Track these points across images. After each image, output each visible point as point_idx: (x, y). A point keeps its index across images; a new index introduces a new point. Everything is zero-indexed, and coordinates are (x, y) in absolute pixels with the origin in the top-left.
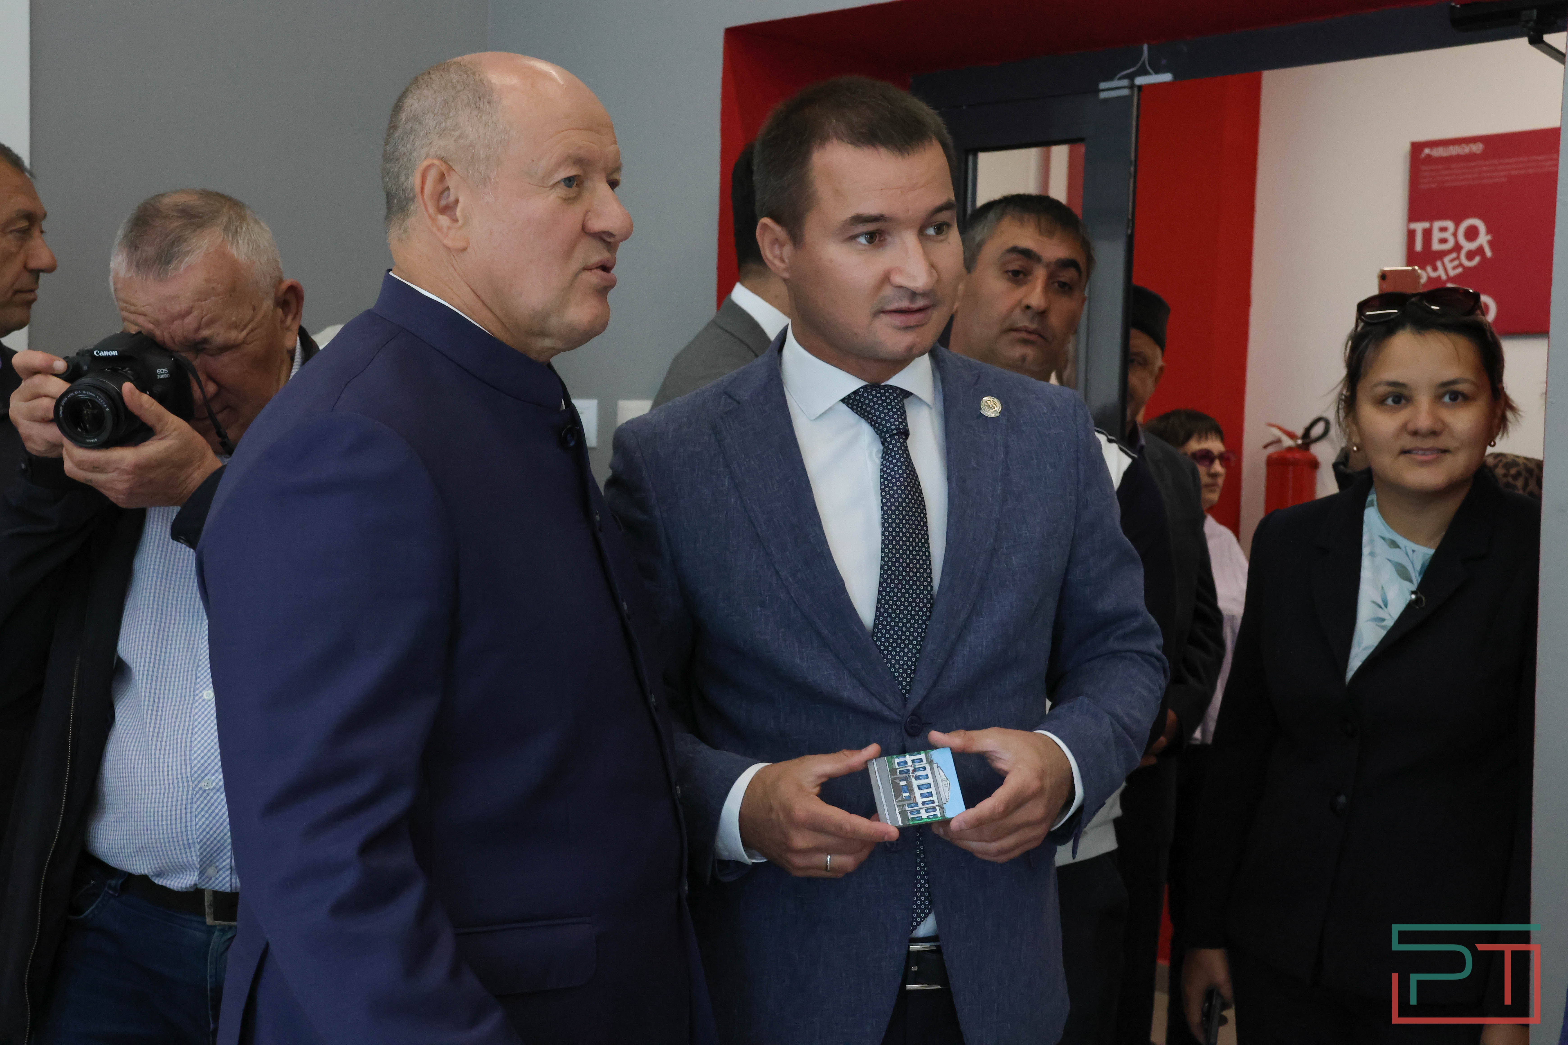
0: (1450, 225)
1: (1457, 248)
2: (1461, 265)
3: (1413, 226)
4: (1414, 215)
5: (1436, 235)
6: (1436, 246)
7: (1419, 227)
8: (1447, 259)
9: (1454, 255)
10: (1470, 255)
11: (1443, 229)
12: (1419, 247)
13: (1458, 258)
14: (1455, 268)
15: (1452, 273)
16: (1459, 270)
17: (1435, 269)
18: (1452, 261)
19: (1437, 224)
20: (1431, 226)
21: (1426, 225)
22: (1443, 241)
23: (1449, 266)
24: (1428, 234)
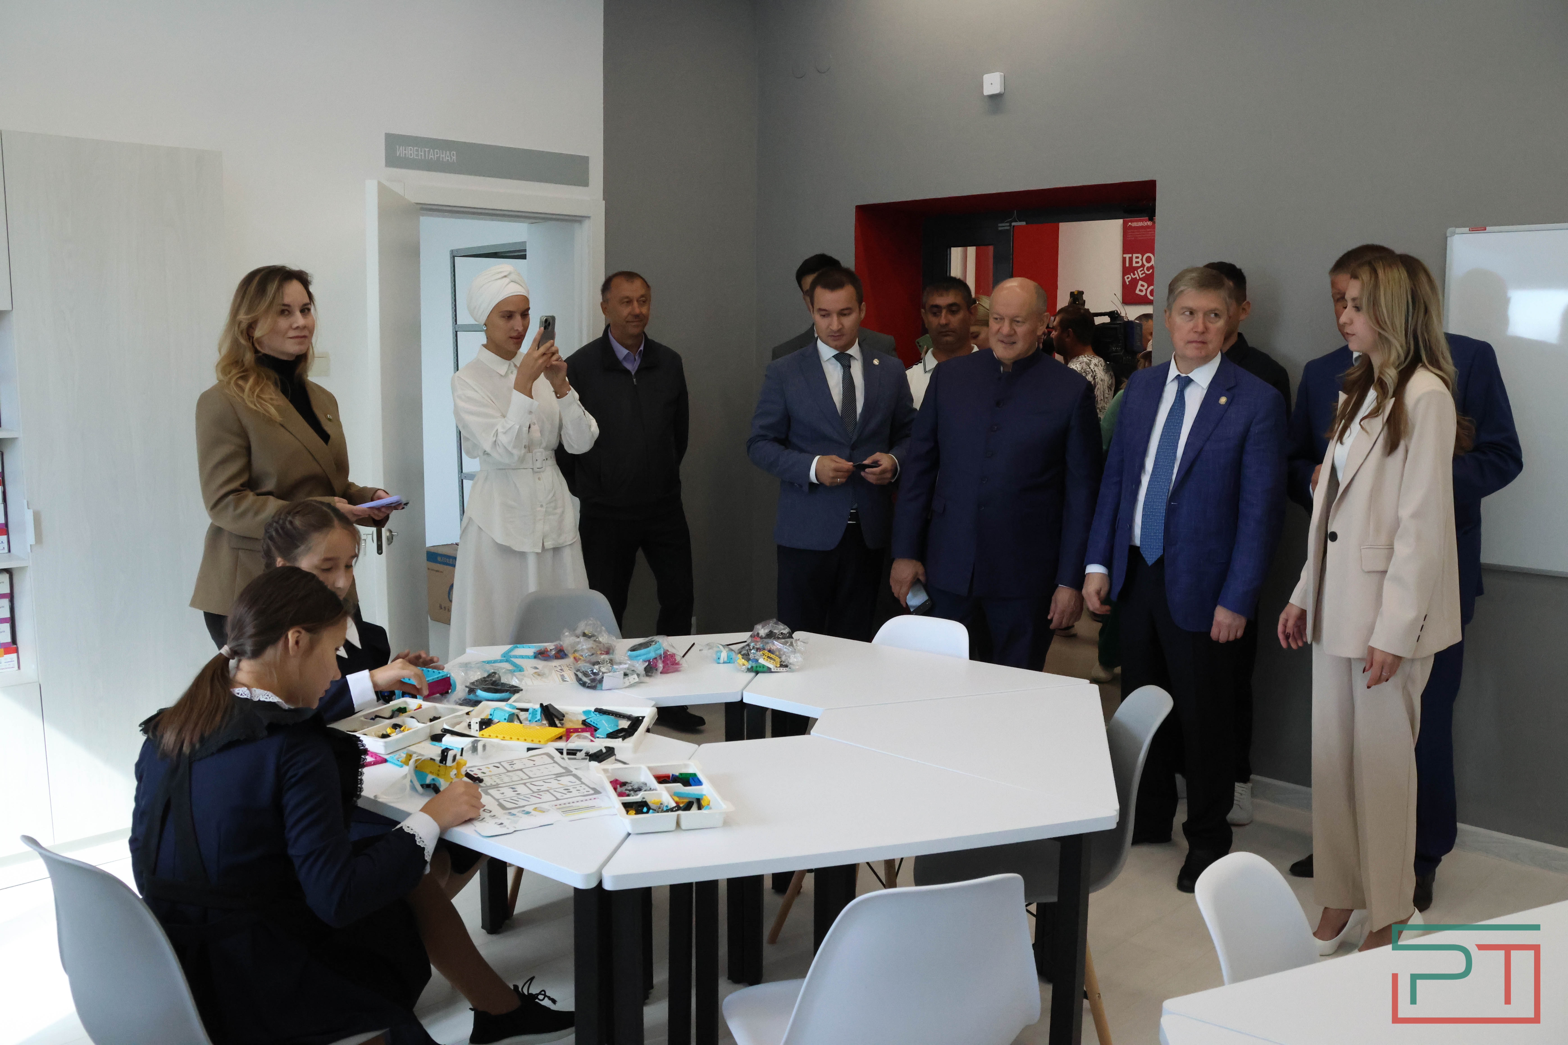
0: (1140, 256)
1: (1143, 266)
2: (1144, 273)
3: (1124, 256)
4: (1126, 250)
5: (1134, 260)
6: (1134, 265)
7: (1127, 256)
8: (1139, 270)
9: (1142, 269)
10: (1148, 269)
11: (1137, 258)
12: (1127, 265)
13: (1143, 270)
14: (1142, 274)
15: (1141, 276)
16: (1144, 275)
17: (1134, 275)
18: (1141, 271)
19: (1135, 255)
20: (1132, 255)
21: (1130, 255)
22: (1137, 262)
23: (1140, 273)
24: (1131, 259)
